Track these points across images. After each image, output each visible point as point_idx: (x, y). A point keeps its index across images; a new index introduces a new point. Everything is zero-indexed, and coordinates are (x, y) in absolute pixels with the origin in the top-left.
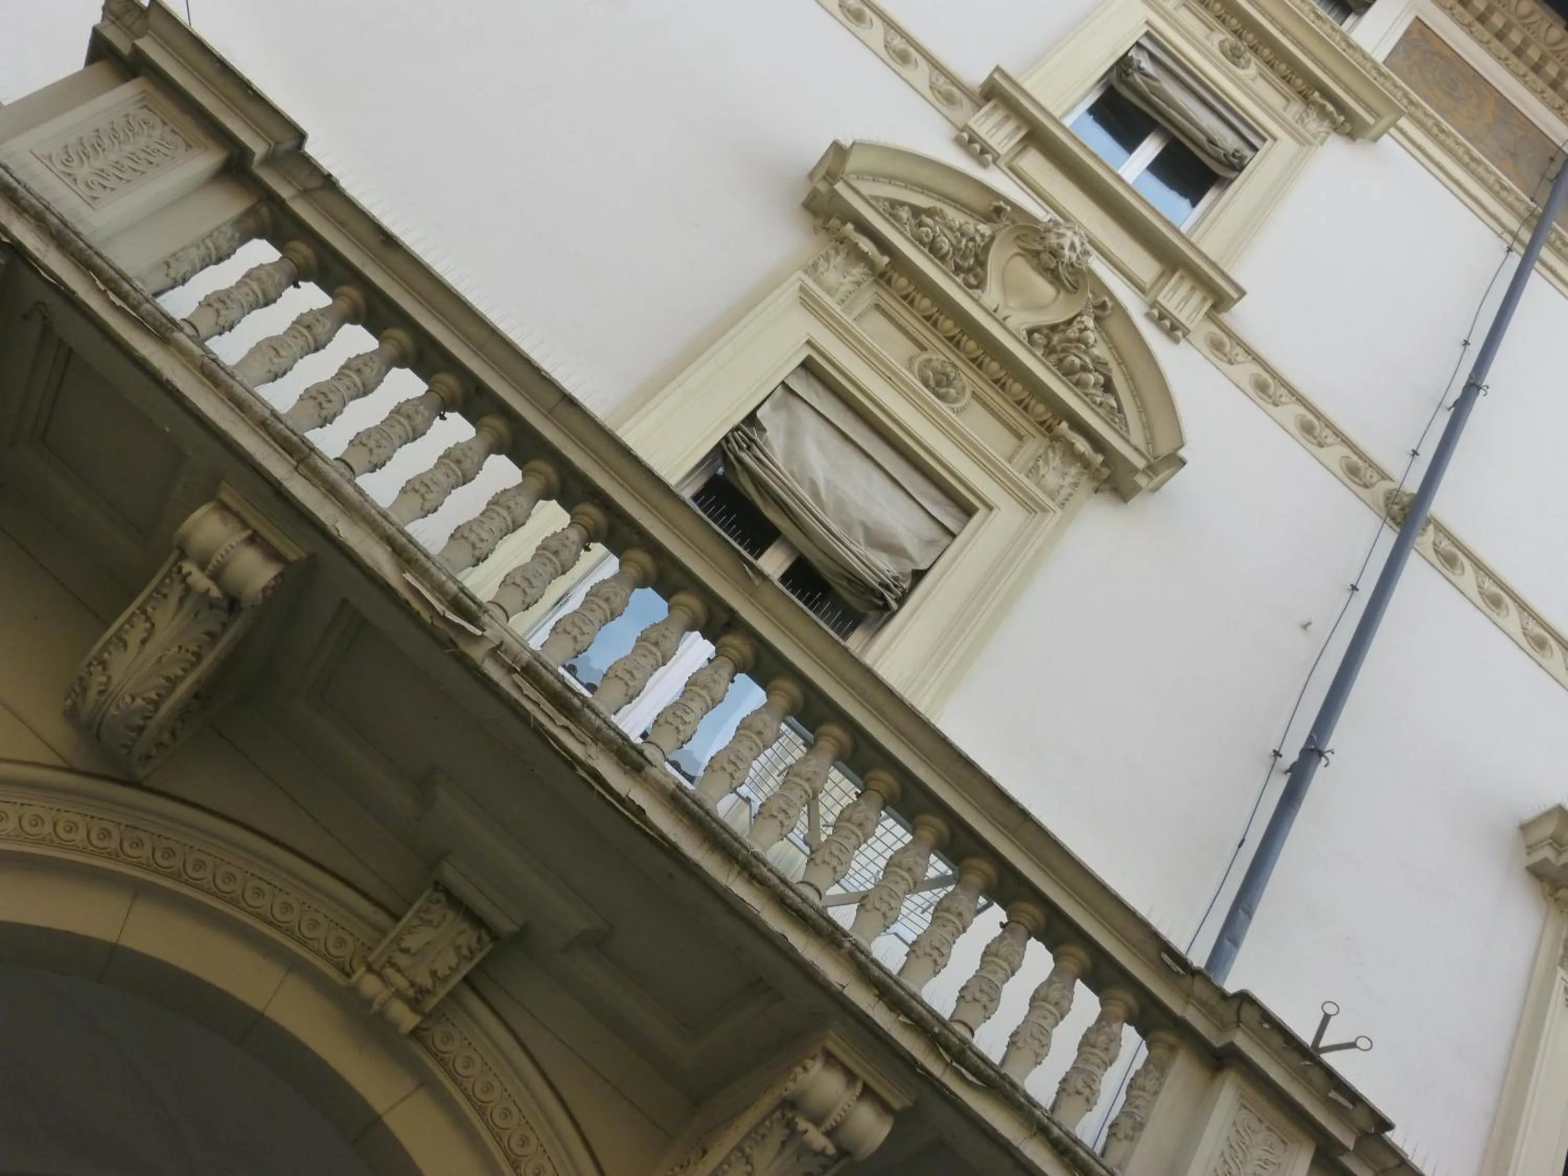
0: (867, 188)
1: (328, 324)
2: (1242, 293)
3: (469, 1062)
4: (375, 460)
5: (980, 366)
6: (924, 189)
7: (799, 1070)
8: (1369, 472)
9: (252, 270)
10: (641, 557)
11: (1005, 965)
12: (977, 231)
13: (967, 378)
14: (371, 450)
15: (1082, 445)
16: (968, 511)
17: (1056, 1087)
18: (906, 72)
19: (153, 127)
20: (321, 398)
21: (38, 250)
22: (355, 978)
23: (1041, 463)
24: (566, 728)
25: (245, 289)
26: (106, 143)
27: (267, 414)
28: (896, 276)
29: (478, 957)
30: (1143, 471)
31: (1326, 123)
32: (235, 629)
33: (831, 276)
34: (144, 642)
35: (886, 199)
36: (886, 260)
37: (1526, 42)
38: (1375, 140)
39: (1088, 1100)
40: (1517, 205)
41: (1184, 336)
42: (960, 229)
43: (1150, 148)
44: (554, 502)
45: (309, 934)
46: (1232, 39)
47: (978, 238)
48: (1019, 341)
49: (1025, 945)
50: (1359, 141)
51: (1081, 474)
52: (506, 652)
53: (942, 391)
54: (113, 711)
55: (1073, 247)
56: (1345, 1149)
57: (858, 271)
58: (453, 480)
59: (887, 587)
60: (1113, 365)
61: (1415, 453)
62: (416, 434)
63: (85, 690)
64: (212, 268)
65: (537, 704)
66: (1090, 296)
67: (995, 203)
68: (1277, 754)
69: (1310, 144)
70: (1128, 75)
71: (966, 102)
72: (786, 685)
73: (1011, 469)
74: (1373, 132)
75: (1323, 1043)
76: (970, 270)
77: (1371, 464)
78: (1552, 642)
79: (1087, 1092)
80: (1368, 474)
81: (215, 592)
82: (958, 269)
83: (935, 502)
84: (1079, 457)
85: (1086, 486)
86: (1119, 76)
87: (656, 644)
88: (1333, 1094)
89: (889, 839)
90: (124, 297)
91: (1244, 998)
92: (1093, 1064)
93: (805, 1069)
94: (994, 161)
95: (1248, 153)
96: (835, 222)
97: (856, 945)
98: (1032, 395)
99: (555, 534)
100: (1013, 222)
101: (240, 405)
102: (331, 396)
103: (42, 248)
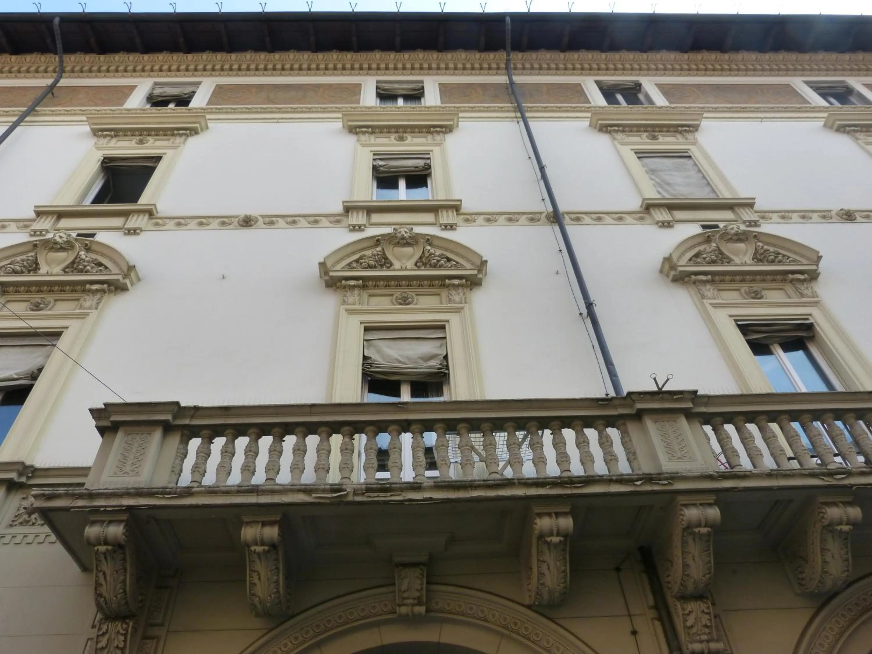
0: (339, 267)
1: (231, 446)
2: (460, 201)
3: (449, 605)
4: (276, 471)
5: (411, 286)
6: (354, 253)
7: (535, 526)
8: (536, 216)
9: (197, 451)
10: (370, 428)
11: (562, 445)
12: (377, 251)
13: (410, 292)
14: (273, 469)
15: (456, 282)
16: (443, 327)
17: (604, 464)
18: (320, 225)
19: (135, 438)
20: (247, 468)
21: (135, 502)
22: (398, 611)
23: (450, 296)
24: (391, 495)
25: (200, 458)
26: (127, 454)
27: (237, 488)
28: (367, 283)
29: (425, 575)
30: (478, 273)
31: (441, 134)
32: (281, 553)
33: (351, 300)
34: (259, 579)
35: (346, 266)
36: (361, 282)
37: (472, 64)
38: (458, 126)
39: (615, 459)
40: (510, 109)
41: (456, 226)
42: (373, 255)
43: (402, 184)
44: (334, 435)
45: (375, 611)
46: (396, 135)
47: (379, 253)
48: (415, 270)
49: (562, 434)
50: (454, 131)
51: (463, 289)
52: (357, 490)
53: (407, 302)
54: (268, 605)
55: (406, 232)
56: (691, 408)
57: (356, 291)
58: (302, 456)
59: (441, 369)
60: (445, 253)
61: (543, 199)
62: (281, 453)
63: (255, 606)
64: (185, 460)
65: (378, 496)
66: (422, 240)
67: (375, 239)
68: (581, 314)
69: (442, 144)
70: (378, 170)
71: (343, 218)
72: (438, 425)
73: (443, 306)
74: (455, 125)
75: (660, 386)
76: (385, 263)
77: (535, 213)
78: (623, 215)
79: (613, 458)
80: (537, 216)
81: (266, 548)
82: (382, 266)
83: (432, 334)
84: (458, 286)
85: (467, 291)
86: (376, 172)
87: (395, 448)
88: (675, 397)
89: (502, 439)
90: (169, 493)
91: (630, 394)
92: (608, 448)
93: (536, 524)
94: (365, 227)
95: (428, 161)
96: (338, 284)
97: (519, 479)
98: (431, 281)
99: (342, 444)
100: (385, 240)
101: (228, 492)
102: (249, 465)
103: (136, 501)
